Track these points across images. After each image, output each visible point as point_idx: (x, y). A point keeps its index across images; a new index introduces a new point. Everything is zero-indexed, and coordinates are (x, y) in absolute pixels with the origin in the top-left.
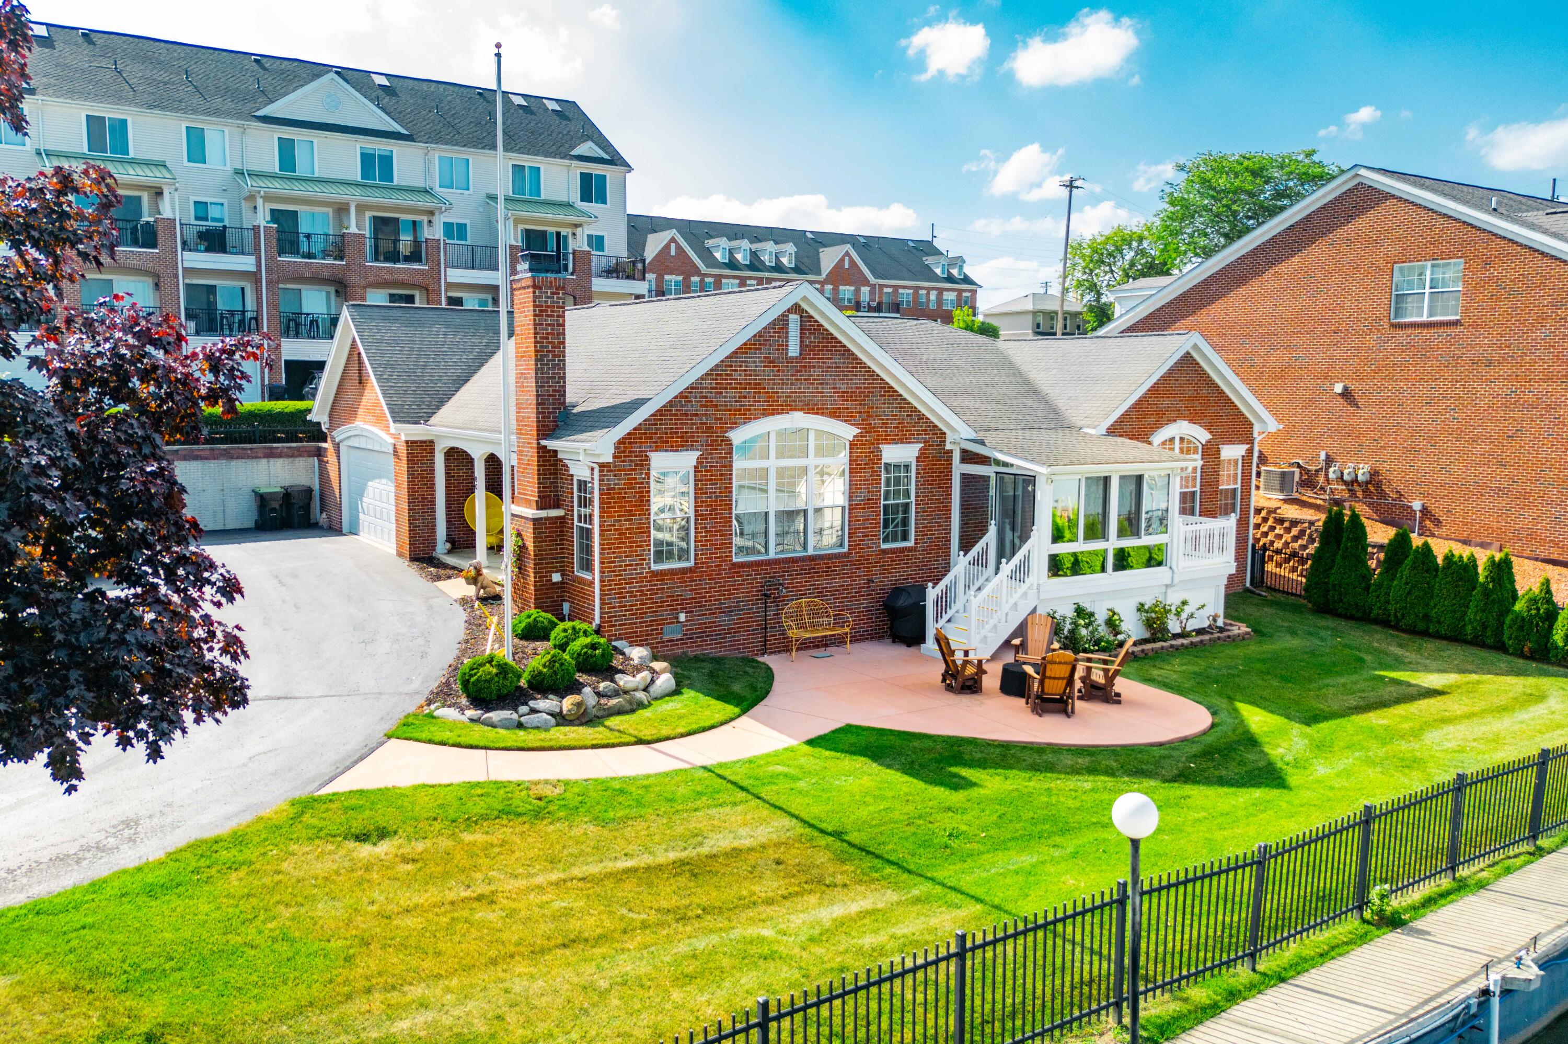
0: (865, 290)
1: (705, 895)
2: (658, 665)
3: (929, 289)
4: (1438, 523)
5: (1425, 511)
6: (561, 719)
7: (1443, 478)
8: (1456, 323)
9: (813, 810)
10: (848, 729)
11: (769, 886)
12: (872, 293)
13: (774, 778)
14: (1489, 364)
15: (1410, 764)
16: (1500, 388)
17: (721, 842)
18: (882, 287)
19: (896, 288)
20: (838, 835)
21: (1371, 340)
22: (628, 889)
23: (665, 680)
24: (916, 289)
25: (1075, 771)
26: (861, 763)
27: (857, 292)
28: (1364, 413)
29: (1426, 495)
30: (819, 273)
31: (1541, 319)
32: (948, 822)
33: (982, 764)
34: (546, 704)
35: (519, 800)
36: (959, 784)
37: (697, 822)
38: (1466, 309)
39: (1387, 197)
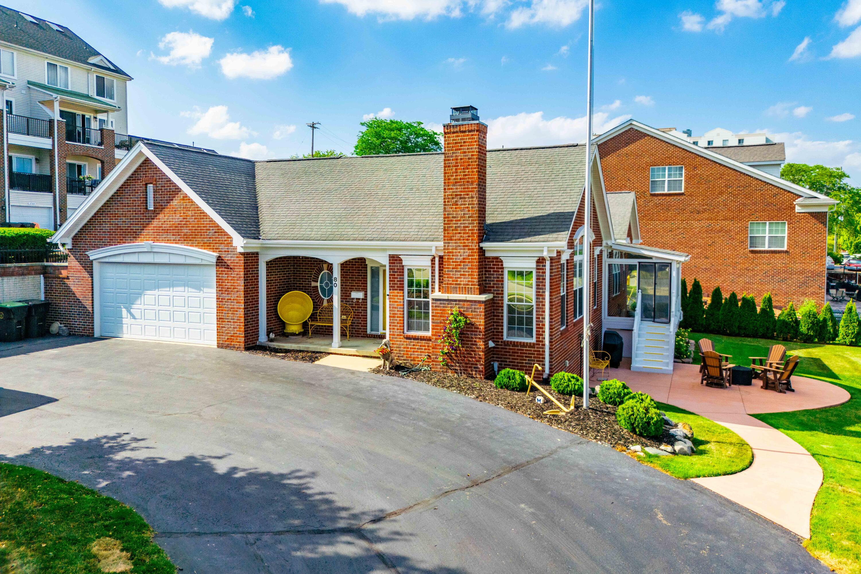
8: (682, 194)
14: (699, 212)
16: (704, 224)
31: (721, 193)
38: (686, 188)
39: (645, 135)
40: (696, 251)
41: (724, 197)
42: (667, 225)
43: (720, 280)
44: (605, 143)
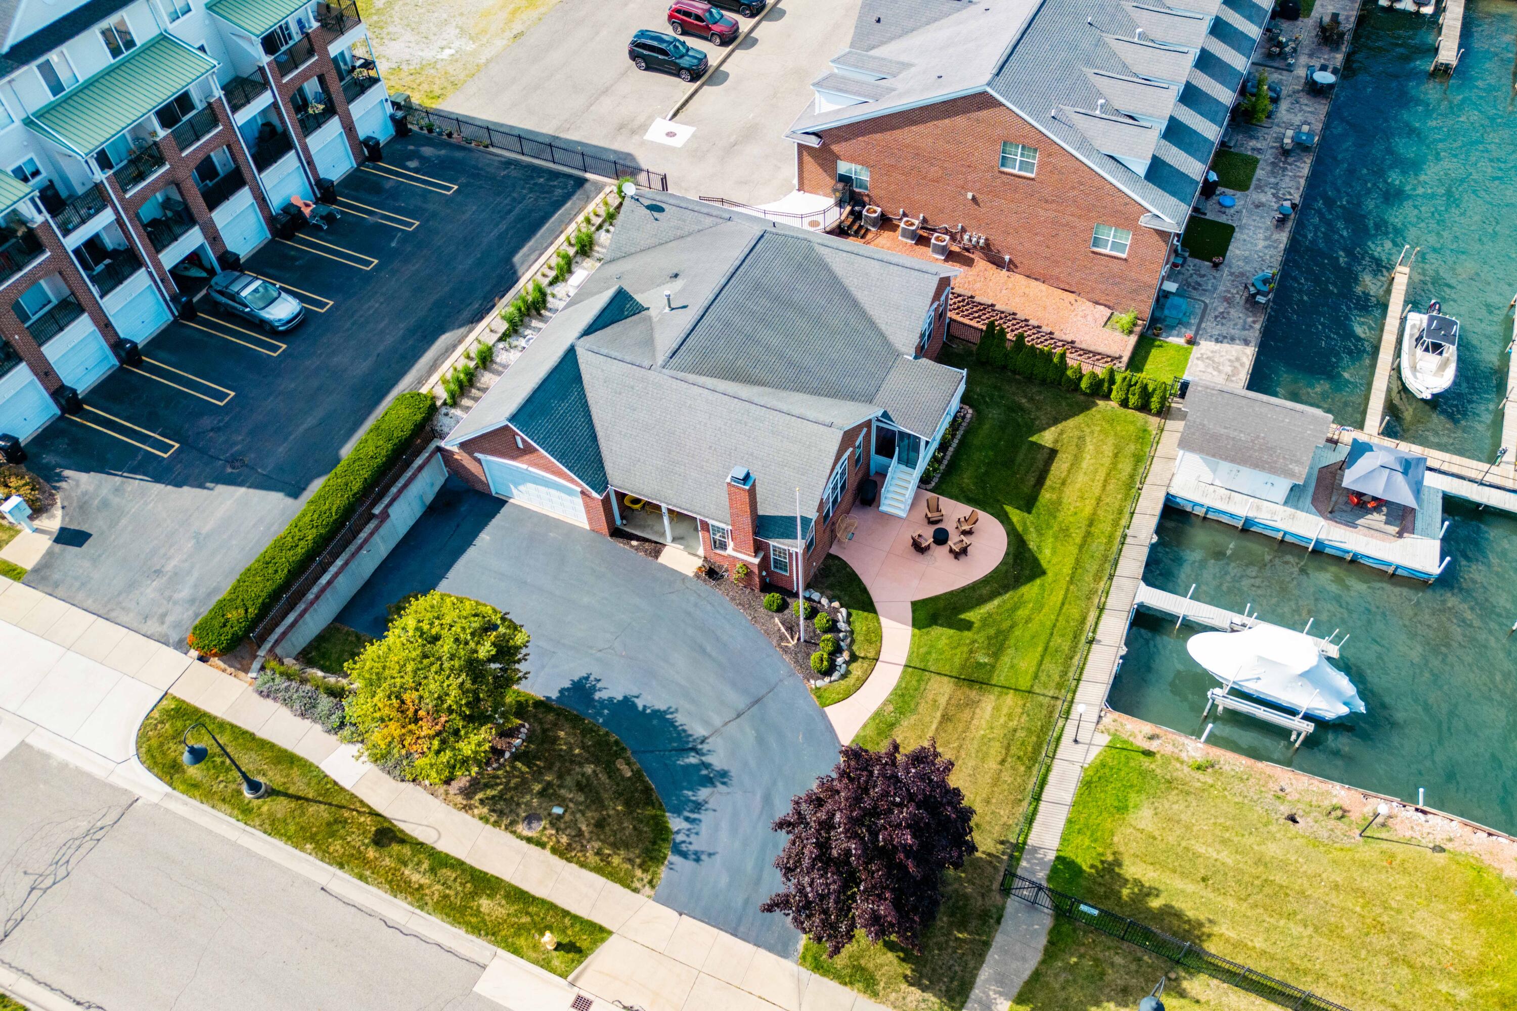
1: (959, 727)
2: (835, 605)
4: (1016, 267)
5: (1010, 260)
6: (848, 663)
7: (1020, 248)
8: (1032, 179)
10: (916, 608)
11: (967, 714)
13: (923, 659)
14: (1047, 201)
16: (1051, 214)
17: (941, 701)
20: (961, 677)
21: (988, 175)
23: (845, 612)
26: (936, 630)
28: (983, 210)
29: (1010, 254)
31: (1073, 188)
32: (976, 649)
33: (964, 609)
34: (840, 659)
36: (968, 626)
37: (929, 695)
38: (1038, 174)
39: (1001, 104)
40: (1038, 238)
41: (1076, 193)
42: (1013, 206)
43: (1057, 270)
44: (954, 100)
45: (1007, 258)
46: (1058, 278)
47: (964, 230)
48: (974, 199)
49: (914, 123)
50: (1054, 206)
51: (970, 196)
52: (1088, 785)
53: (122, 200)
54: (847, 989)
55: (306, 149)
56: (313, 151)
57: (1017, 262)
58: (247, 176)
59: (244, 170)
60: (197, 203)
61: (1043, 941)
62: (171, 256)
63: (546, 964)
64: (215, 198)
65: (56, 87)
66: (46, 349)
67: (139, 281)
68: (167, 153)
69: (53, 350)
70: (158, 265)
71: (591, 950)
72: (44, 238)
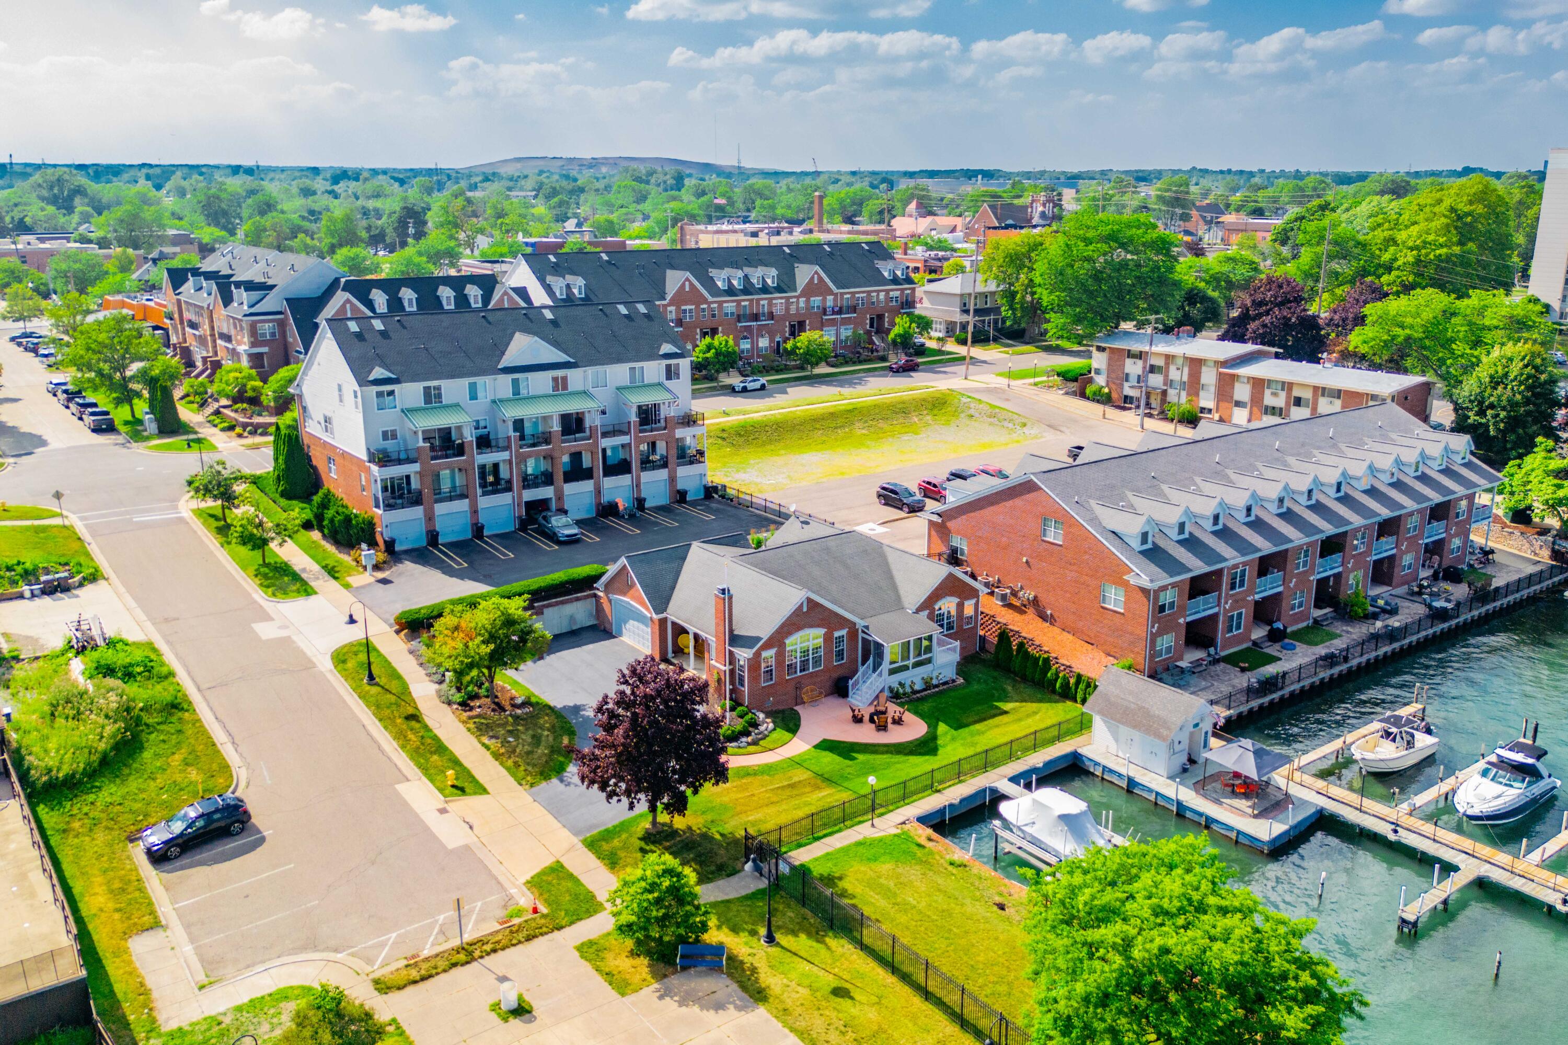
0: (830, 298)
1: (795, 792)
2: (768, 720)
3: (878, 292)
4: (1054, 620)
5: (1051, 614)
6: (749, 744)
7: (1056, 604)
8: (1061, 545)
9: (816, 769)
10: (825, 741)
11: (808, 789)
12: (835, 300)
13: (805, 761)
15: (974, 744)
16: (1074, 575)
17: (796, 779)
18: (842, 294)
19: (853, 293)
20: (822, 775)
21: (1035, 543)
22: (779, 791)
23: (771, 726)
24: (869, 292)
25: (883, 753)
26: (827, 753)
27: (824, 300)
28: (1033, 571)
29: (1051, 609)
30: (795, 290)
31: (1086, 552)
32: (849, 770)
33: (858, 752)
34: (744, 739)
35: (750, 771)
36: (854, 759)
37: (790, 774)
38: (1065, 542)
39: (1040, 489)
40: (1068, 595)
41: (1087, 556)
42: (1050, 568)
43: (1081, 623)
44: (1014, 487)
45: (1049, 612)
46: (1082, 632)
47: (1022, 588)
48: (1027, 562)
49: (992, 504)
50: (1075, 568)
51: (1024, 560)
52: (859, 844)
53: (517, 451)
54: (598, 862)
55: (638, 478)
56: (643, 480)
57: (1055, 616)
58: (595, 475)
59: (595, 470)
60: (559, 477)
61: (749, 891)
62: (530, 495)
63: (441, 790)
64: (570, 477)
65: (516, 392)
66: (438, 507)
67: (505, 499)
68: (553, 440)
69: (441, 509)
70: (520, 496)
71: (470, 794)
72: (467, 449)
